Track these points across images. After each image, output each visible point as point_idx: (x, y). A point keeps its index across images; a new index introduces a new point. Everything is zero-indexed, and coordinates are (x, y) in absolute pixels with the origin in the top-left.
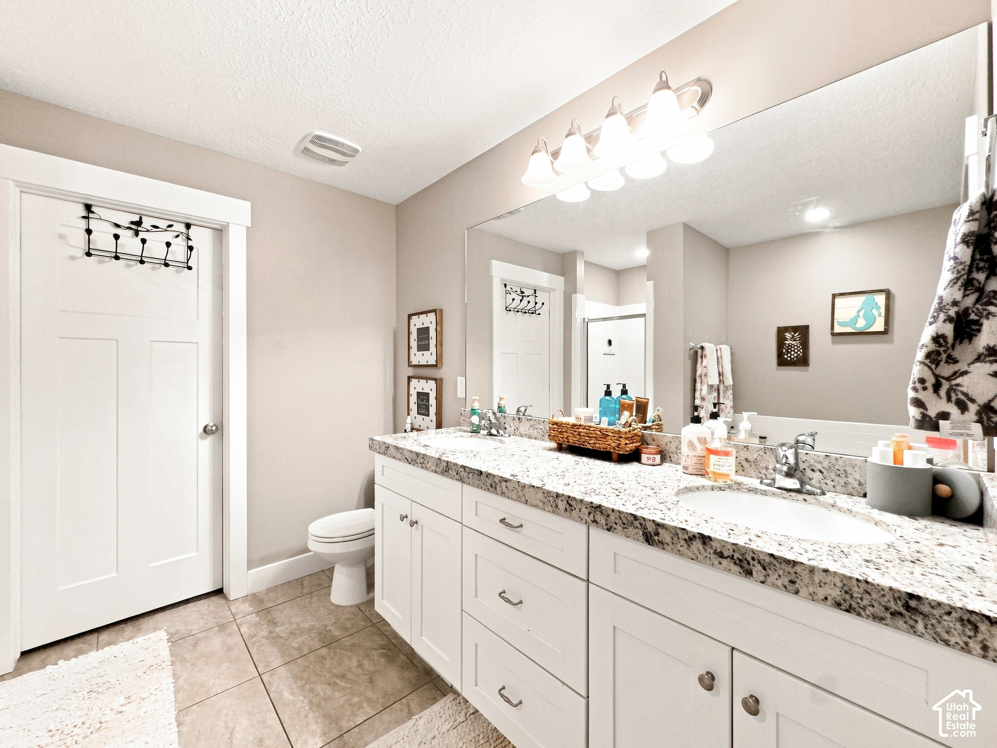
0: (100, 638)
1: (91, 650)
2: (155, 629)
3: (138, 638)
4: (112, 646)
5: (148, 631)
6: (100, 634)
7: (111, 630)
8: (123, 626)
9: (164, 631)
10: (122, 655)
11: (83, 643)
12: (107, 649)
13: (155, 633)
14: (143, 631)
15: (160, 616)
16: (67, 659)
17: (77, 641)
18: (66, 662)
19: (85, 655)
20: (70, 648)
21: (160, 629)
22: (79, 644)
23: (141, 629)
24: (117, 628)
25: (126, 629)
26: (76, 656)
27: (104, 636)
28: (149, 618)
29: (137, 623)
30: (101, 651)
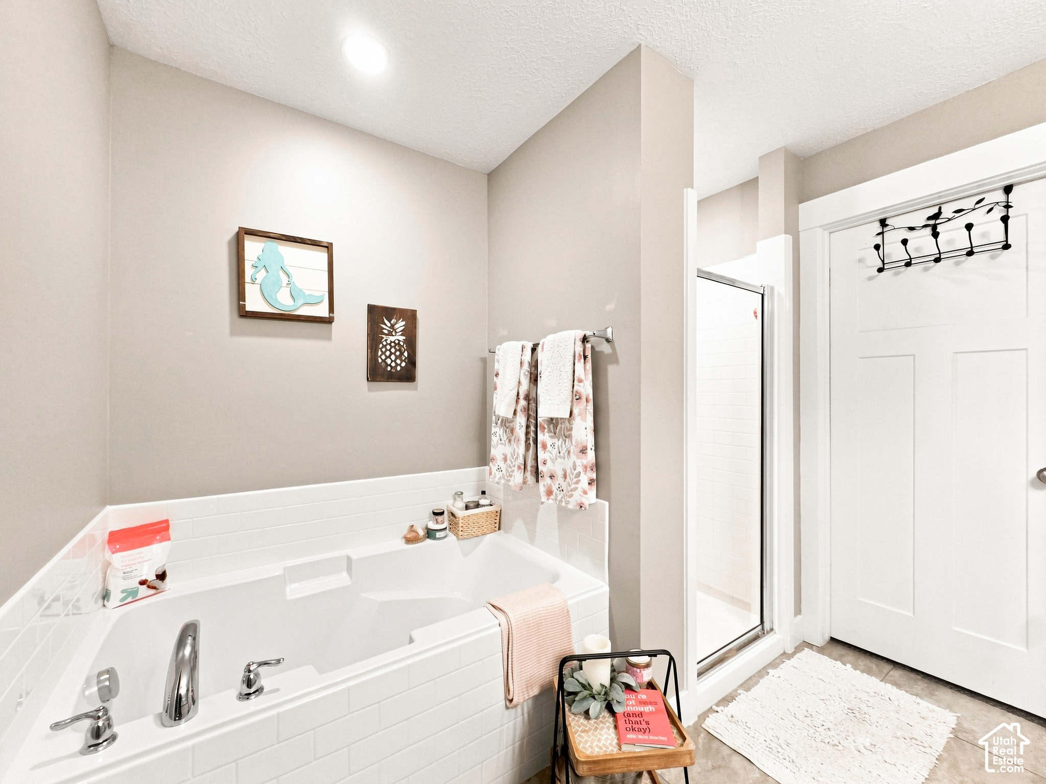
0: (892, 673)
1: (877, 677)
2: (949, 707)
3: (922, 701)
4: (894, 688)
5: (938, 703)
6: (894, 669)
7: (906, 673)
8: (919, 677)
9: (956, 718)
10: (896, 703)
11: (877, 666)
12: (889, 686)
13: (944, 710)
14: (933, 698)
15: (964, 700)
16: (855, 668)
17: (875, 661)
18: (852, 669)
19: (869, 676)
20: (864, 661)
21: (951, 710)
22: (873, 664)
23: (933, 695)
24: (913, 675)
25: (920, 683)
26: (863, 672)
27: (897, 674)
28: (949, 690)
29: (933, 686)
30: (883, 683)
